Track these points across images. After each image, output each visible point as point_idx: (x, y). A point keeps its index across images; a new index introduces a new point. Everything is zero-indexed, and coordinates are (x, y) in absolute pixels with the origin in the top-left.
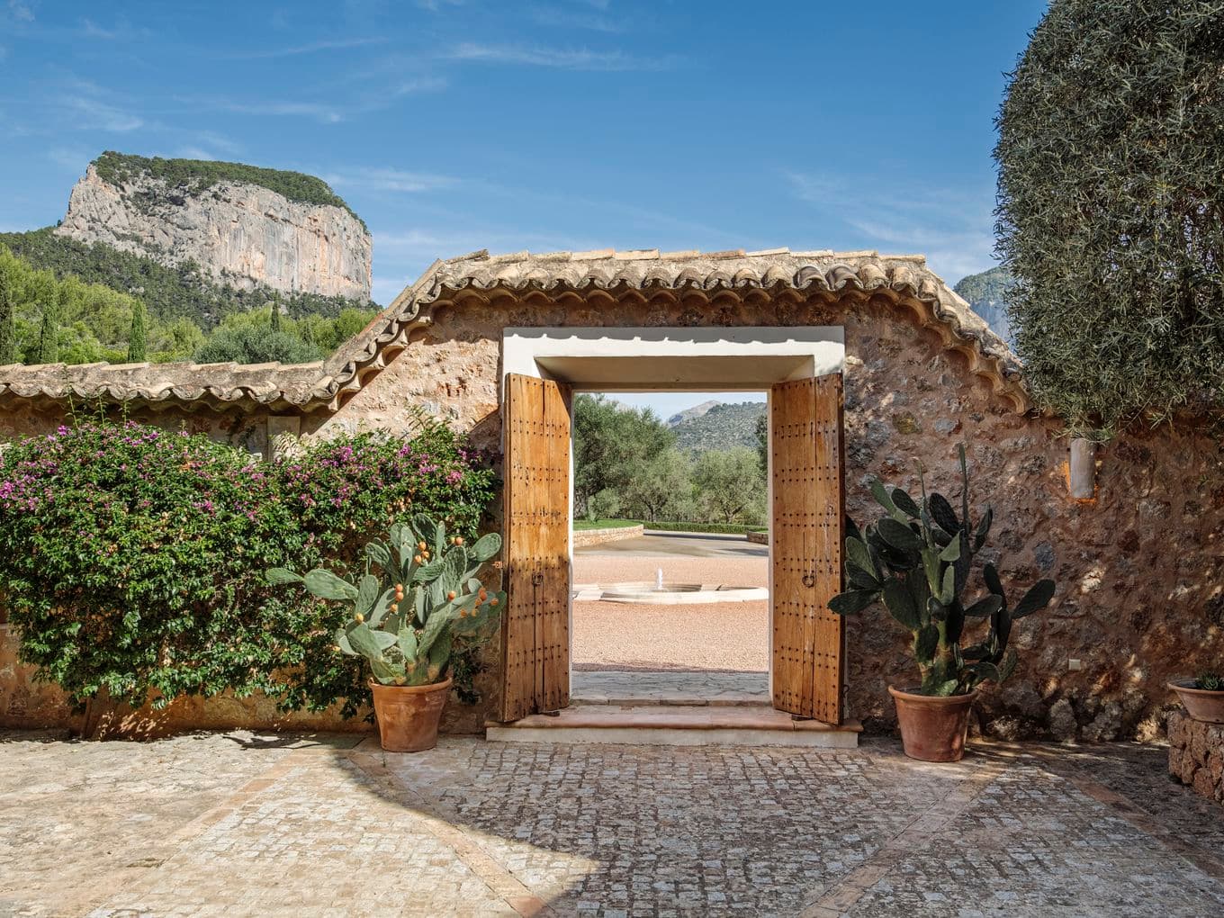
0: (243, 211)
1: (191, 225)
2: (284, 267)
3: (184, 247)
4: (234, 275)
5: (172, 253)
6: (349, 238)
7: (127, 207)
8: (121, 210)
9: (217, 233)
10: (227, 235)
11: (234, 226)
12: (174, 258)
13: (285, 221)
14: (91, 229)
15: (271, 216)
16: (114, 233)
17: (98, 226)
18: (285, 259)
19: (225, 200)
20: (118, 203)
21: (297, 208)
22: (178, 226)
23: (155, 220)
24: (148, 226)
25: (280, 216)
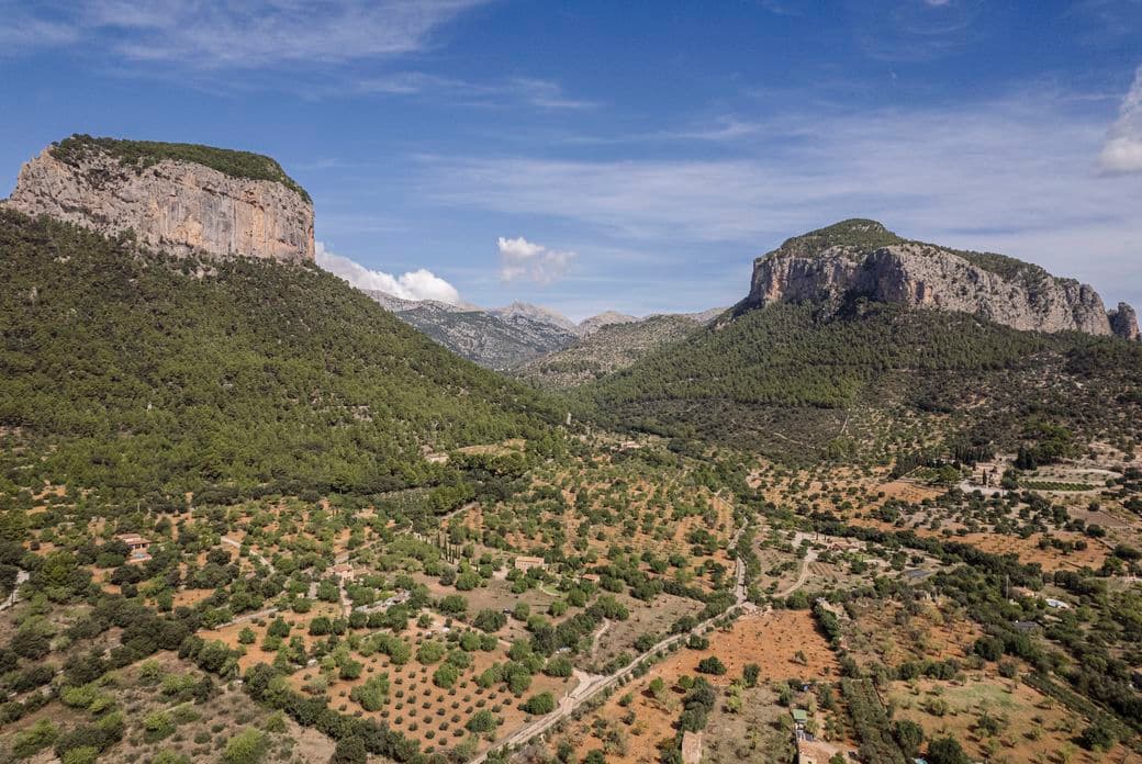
0: (181, 187)
1: (134, 198)
2: (221, 235)
3: (127, 218)
4: (171, 242)
5: (116, 223)
6: (284, 208)
7: (79, 183)
8: (72, 187)
9: (156, 206)
10: (166, 208)
11: (172, 199)
12: (117, 227)
13: (223, 194)
14: (39, 202)
15: (209, 190)
16: (63, 206)
17: (46, 200)
18: (222, 227)
19: (165, 177)
20: (70, 179)
21: (235, 183)
22: (123, 200)
23: (104, 194)
24: (97, 199)
25: (218, 190)
